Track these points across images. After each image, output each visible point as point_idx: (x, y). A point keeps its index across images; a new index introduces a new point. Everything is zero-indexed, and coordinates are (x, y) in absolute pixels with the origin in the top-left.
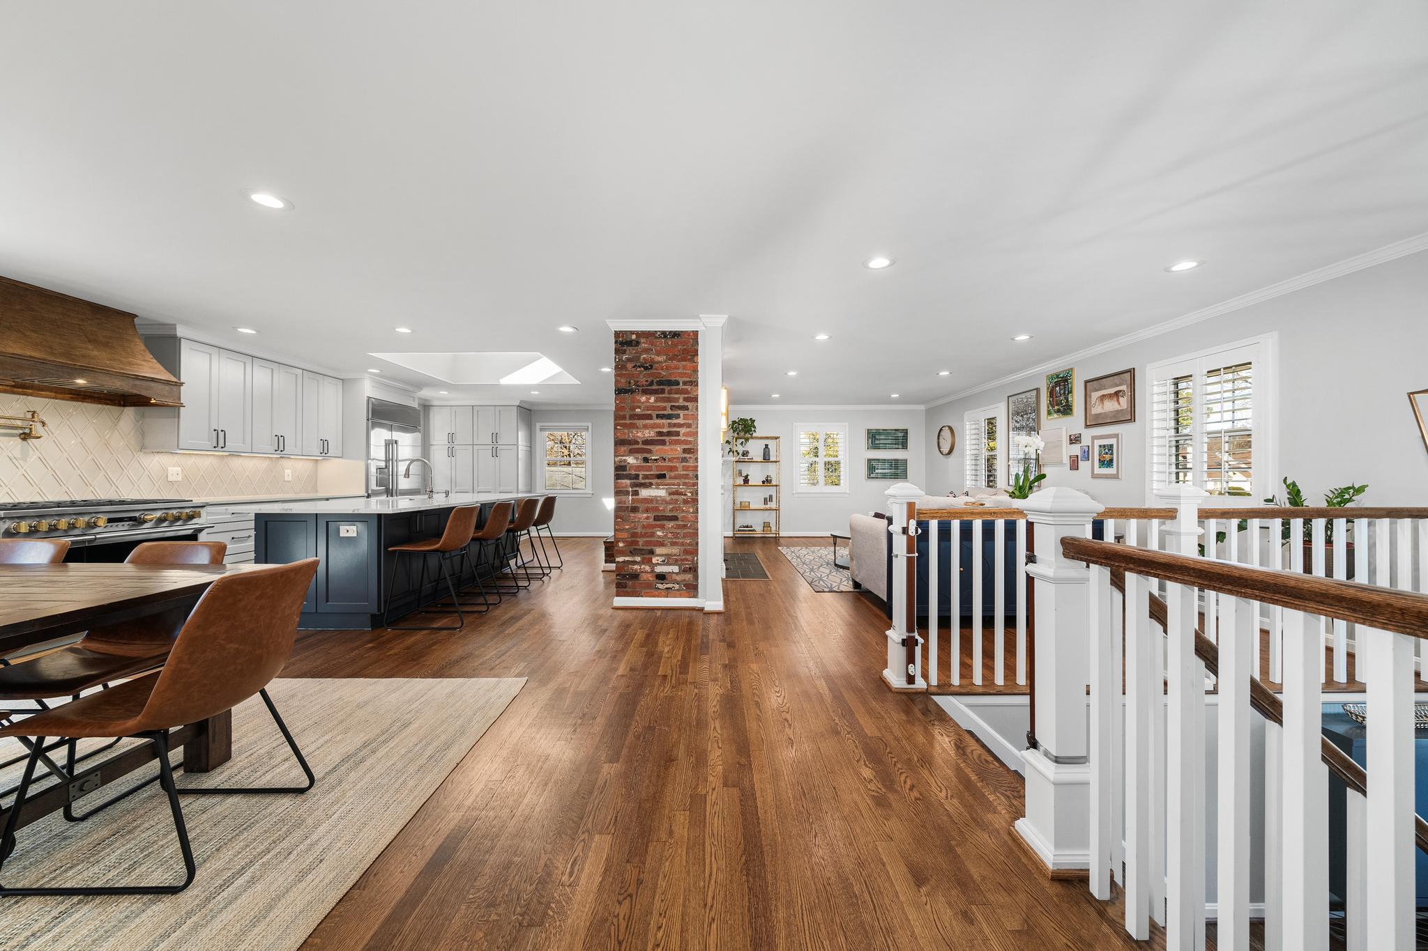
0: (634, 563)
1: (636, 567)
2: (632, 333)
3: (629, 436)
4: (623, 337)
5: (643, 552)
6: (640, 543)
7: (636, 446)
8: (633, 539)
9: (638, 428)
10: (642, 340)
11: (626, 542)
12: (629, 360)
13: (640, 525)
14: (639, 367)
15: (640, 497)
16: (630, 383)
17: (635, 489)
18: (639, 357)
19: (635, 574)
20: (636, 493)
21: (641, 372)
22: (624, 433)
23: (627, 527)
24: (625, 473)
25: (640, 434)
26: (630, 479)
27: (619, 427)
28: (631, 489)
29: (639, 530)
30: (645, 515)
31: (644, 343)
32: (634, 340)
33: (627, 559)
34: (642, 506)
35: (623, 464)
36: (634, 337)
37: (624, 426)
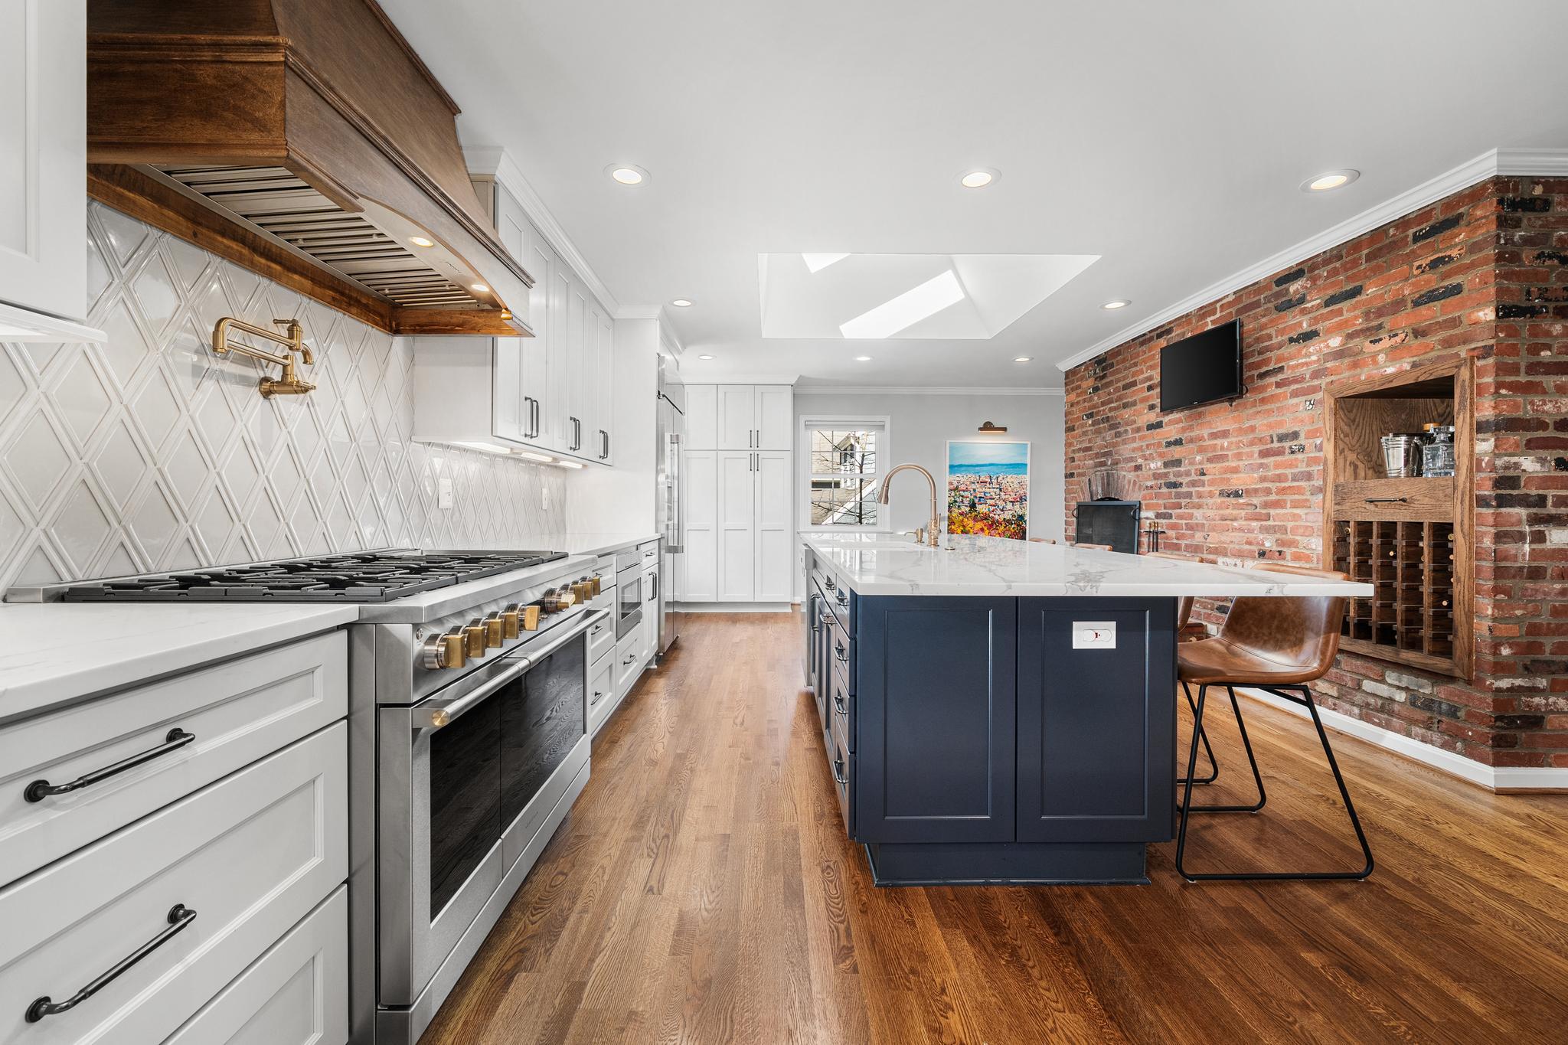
0: (1533, 691)
1: (1537, 700)
2: (1534, 181)
3: (1526, 412)
4: (1515, 189)
5: (1553, 669)
6: (1548, 649)
7: (1541, 434)
8: (1531, 639)
9: (1544, 392)
10: (1557, 198)
11: (1517, 644)
12: (1527, 241)
13: (1546, 609)
14: (1550, 257)
15: (1548, 545)
16: (1528, 293)
17: (1536, 528)
18: (1547, 237)
19: (1535, 717)
20: (1539, 537)
21: (1552, 268)
22: (1516, 406)
23: (1519, 612)
24: (1515, 492)
25: (1549, 407)
26: (1528, 506)
27: (1503, 392)
28: (1527, 529)
29: (1544, 619)
30: (1558, 586)
31: (1560, 203)
32: (1537, 198)
33: (1518, 682)
34: (1551, 567)
35: (1511, 473)
36: (1538, 191)
37: (1515, 387)
